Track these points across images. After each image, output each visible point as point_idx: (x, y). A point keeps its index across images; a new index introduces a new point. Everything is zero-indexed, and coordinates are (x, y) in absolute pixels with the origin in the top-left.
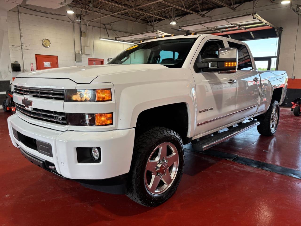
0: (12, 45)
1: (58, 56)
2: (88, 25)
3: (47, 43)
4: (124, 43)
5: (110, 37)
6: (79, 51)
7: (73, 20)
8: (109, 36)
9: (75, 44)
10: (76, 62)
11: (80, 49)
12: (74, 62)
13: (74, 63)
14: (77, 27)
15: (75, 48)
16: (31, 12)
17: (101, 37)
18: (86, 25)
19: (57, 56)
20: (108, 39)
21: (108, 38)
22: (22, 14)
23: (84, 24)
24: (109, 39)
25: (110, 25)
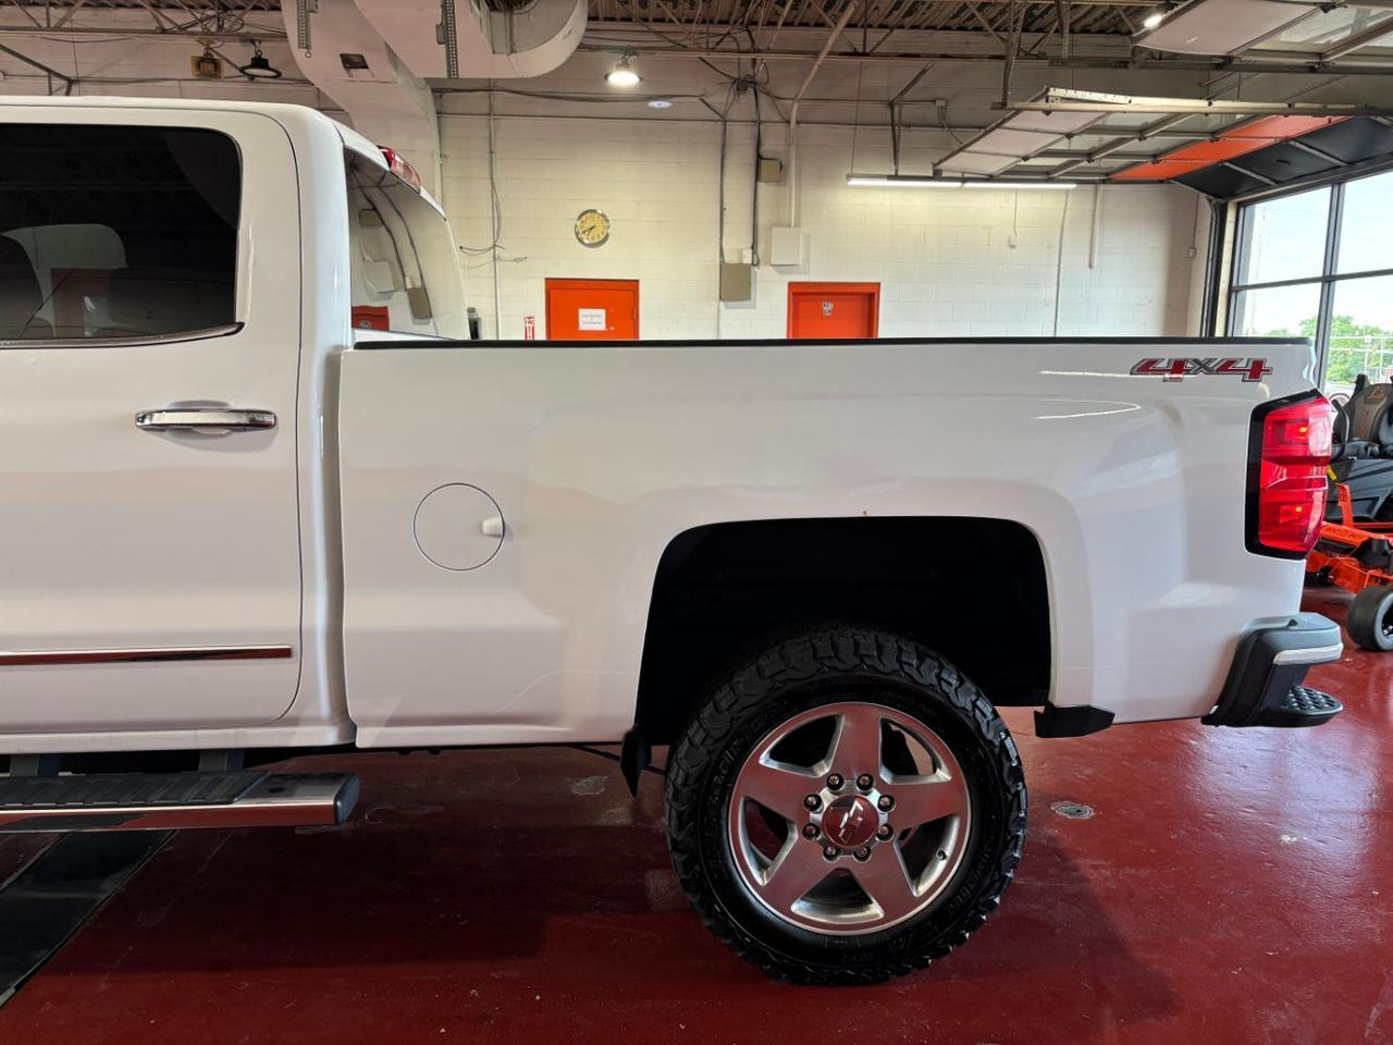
0: (461, 248)
1: (640, 283)
2: (798, 122)
3: (594, 227)
4: (1017, 190)
5: (900, 166)
6: (740, 252)
7: (721, 110)
8: (896, 164)
9: (725, 220)
10: (722, 303)
11: (751, 240)
12: (715, 304)
13: (714, 308)
14: (741, 136)
15: (721, 238)
16: (541, 106)
17: (854, 172)
18: (788, 122)
19: (637, 281)
20: (890, 178)
21: (893, 173)
22: (505, 122)
23: (777, 118)
24: (896, 177)
25: (934, 101)
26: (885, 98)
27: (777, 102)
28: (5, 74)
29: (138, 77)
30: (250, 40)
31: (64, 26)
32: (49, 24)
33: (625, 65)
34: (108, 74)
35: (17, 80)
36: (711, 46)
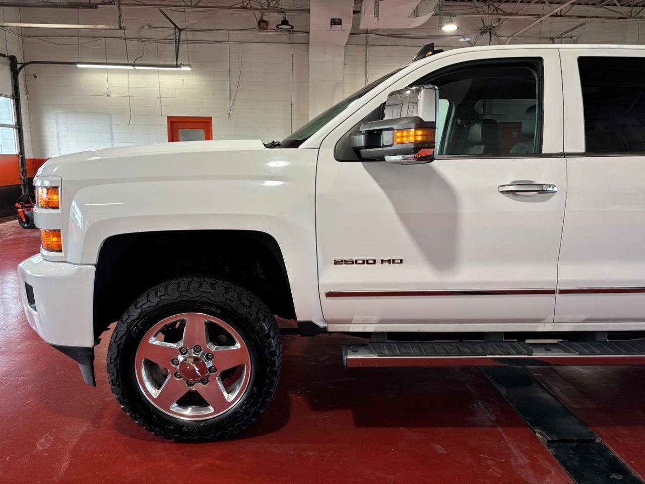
16: (390, 41)
22: (373, 48)
25: (572, 37)
26: (548, 36)
27: (499, 38)
28: (149, 27)
29: (209, 28)
30: (281, 11)
31: (198, 5)
32: (191, 5)
33: (451, 22)
34: (196, 27)
35: (154, 29)
36: (490, 12)
